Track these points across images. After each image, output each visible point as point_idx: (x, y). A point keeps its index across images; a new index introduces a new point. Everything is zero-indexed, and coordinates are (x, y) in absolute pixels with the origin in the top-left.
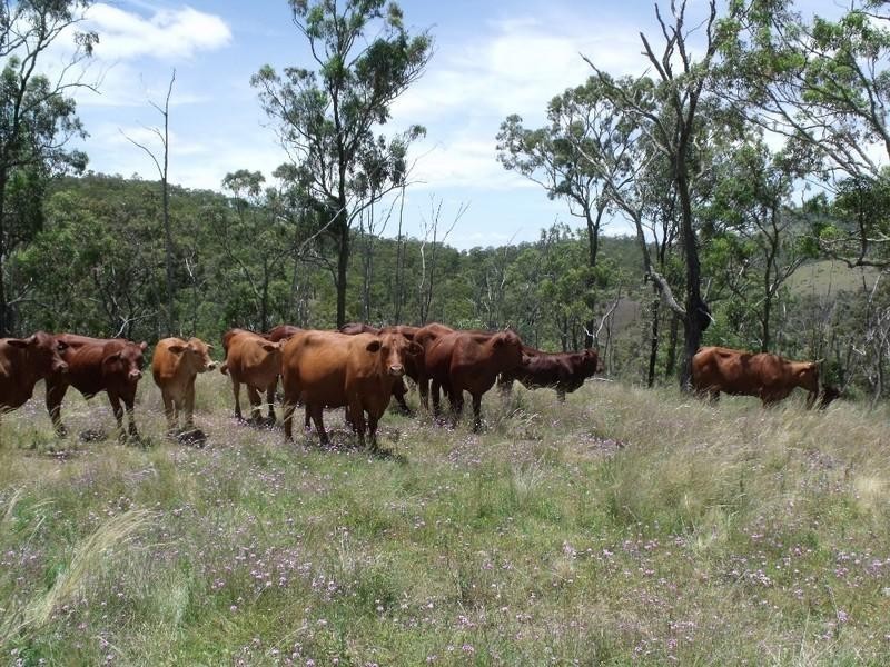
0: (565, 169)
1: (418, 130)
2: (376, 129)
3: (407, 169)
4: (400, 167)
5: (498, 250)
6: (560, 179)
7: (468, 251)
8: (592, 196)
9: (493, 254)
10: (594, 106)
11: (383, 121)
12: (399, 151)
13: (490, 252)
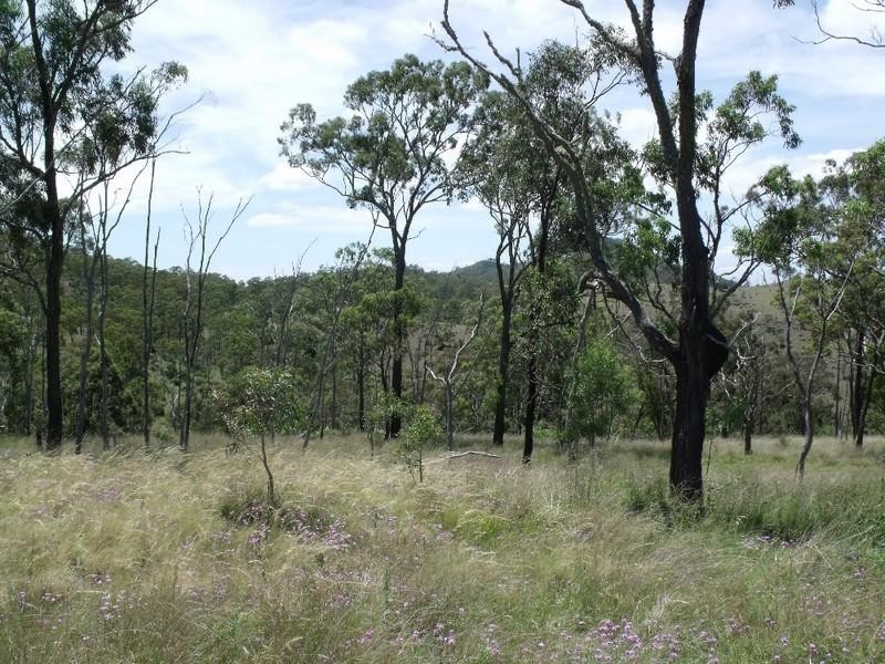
0: (368, 173)
1: (175, 70)
2: (108, 67)
3: (158, 129)
4: (147, 128)
5: (276, 280)
6: (361, 184)
7: (245, 281)
8: (398, 205)
9: (272, 285)
10: (401, 99)
11: (119, 55)
12: (145, 104)
13: (267, 283)
